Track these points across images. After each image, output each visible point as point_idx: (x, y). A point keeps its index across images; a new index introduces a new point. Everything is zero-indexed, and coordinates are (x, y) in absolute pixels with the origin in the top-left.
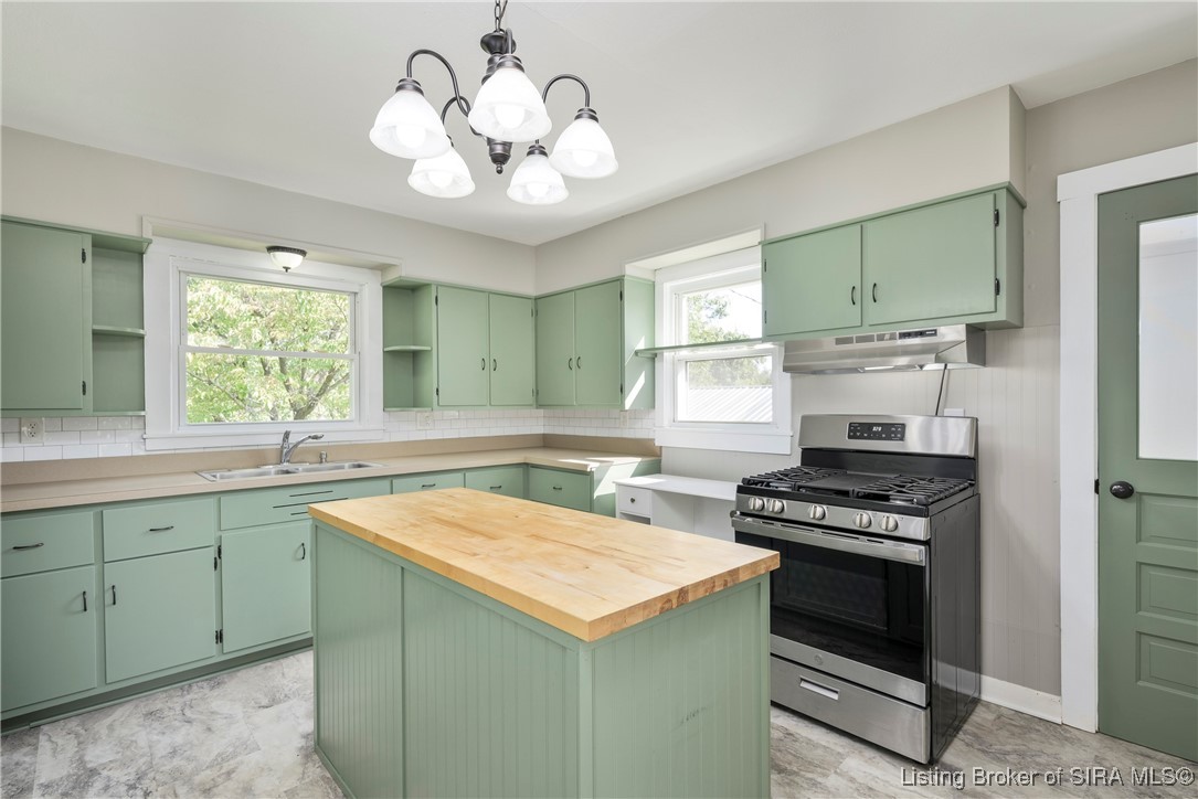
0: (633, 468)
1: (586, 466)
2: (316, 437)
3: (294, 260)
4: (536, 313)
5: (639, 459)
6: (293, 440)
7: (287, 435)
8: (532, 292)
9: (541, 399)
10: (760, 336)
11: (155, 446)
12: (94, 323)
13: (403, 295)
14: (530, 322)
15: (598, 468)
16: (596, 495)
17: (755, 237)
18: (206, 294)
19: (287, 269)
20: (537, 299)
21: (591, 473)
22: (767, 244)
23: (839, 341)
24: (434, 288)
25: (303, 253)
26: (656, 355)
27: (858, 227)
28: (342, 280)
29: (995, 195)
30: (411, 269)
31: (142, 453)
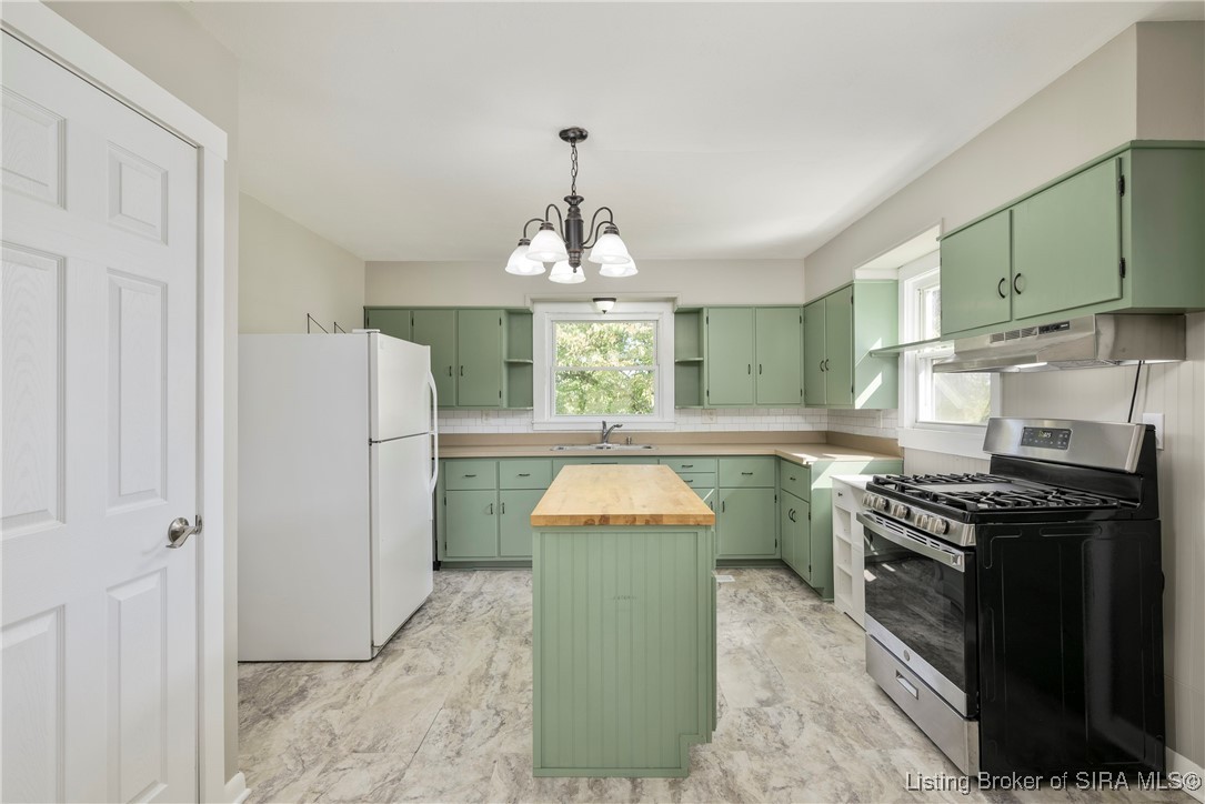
0: (863, 466)
1: (802, 459)
2: (618, 426)
3: (608, 305)
4: (804, 320)
5: (870, 458)
6: (608, 427)
7: (604, 423)
8: (801, 300)
9: (808, 399)
10: (939, 336)
11: (538, 428)
12: (509, 358)
13: (691, 316)
14: (797, 329)
15: (815, 462)
16: (813, 487)
17: (936, 232)
18: (563, 335)
19: (604, 312)
20: (805, 306)
21: (808, 467)
22: (944, 238)
23: (997, 338)
24: (705, 311)
25: (614, 300)
26: (898, 354)
27: (1007, 212)
28: (645, 313)
29: (1120, 159)
30: (688, 300)
31: (530, 431)
